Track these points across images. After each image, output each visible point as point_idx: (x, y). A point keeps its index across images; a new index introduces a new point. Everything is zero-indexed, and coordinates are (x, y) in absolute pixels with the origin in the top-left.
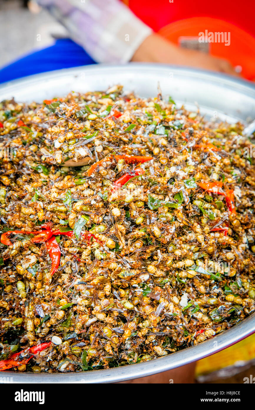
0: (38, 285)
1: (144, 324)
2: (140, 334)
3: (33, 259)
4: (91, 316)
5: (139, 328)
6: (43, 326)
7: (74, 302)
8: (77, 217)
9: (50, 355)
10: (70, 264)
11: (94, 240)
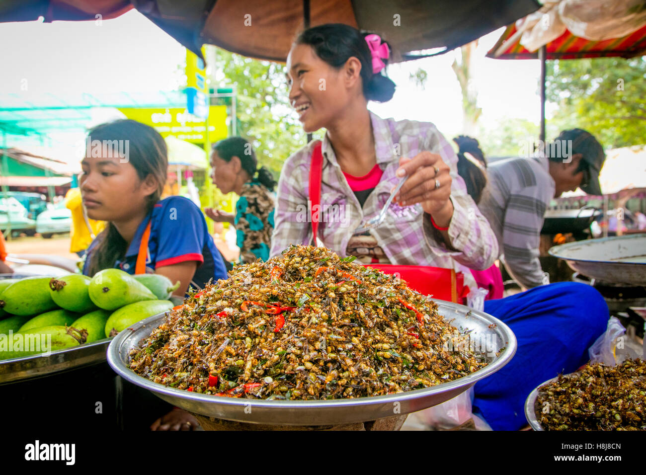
0: (262, 340)
1: (344, 374)
2: (340, 382)
3: (263, 322)
4: (301, 364)
5: (340, 378)
6: (259, 368)
7: (288, 351)
8: (302, 295)
9: (261, 390)
10: (290, 327)
11: (313, 311)
